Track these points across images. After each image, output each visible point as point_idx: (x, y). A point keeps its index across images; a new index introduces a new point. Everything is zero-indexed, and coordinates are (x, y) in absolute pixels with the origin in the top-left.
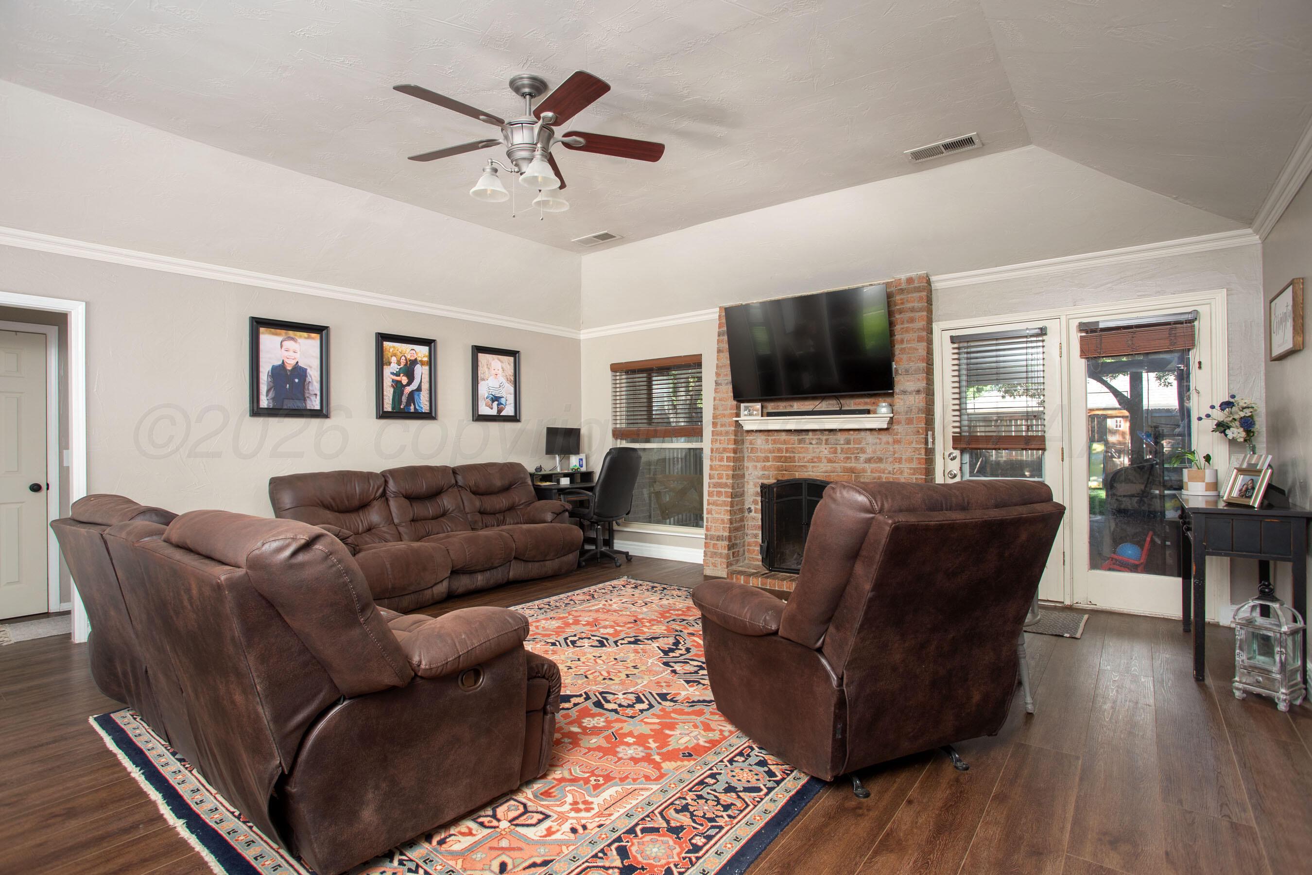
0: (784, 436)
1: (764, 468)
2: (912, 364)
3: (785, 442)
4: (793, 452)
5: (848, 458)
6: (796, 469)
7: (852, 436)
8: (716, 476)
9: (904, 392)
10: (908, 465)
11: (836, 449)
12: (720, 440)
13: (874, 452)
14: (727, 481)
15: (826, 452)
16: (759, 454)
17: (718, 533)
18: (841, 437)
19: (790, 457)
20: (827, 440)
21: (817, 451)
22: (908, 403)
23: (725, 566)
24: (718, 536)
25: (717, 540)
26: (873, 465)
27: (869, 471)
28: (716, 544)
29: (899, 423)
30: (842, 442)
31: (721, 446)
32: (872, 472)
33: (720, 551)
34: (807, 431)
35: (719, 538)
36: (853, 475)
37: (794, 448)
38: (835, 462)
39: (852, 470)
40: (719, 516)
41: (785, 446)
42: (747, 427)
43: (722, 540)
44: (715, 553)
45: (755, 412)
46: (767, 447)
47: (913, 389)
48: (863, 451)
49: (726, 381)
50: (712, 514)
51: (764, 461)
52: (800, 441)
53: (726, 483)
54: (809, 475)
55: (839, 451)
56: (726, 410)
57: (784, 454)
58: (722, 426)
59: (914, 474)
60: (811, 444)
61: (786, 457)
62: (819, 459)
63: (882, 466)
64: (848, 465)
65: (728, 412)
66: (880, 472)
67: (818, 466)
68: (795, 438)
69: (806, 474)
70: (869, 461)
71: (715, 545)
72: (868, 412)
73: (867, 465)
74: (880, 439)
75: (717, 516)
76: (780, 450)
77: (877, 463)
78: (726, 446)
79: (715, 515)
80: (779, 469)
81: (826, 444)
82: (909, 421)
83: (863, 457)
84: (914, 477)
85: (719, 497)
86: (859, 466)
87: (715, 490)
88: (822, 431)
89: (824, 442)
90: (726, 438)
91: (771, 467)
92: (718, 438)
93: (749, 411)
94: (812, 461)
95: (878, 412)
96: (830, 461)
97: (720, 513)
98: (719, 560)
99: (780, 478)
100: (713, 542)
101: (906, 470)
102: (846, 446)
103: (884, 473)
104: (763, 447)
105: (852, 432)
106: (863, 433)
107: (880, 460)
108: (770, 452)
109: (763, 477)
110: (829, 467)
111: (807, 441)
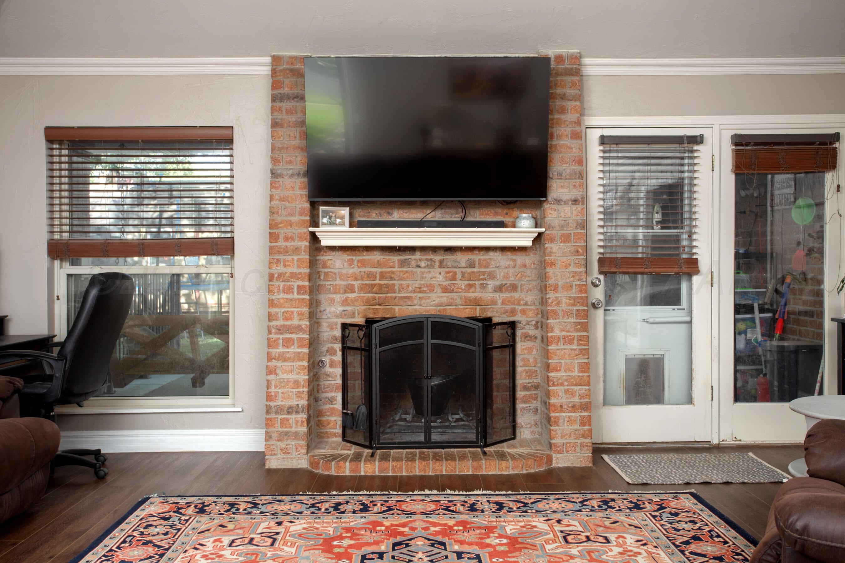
0: (376, 256)
1: (345, 302)
2: (565, 166)
3: (379, 264)
4: (392, 278)
5: (470, 286)
6: (396, 301)
7: (477, 257)
8: (280, 316)
9: (558, 201)
10: (565, 294)
11: (455, 274)
12: (285, 261)
13: (507, 277)
14: (301, 323)
15: (441, 278)
16: (338, 282)
17: (288, 403)
18: (462, 259)
19: (387, 286)
20: (441, 262)
21: (428, 276)
22: (562, 214)
23: (304, 451)
24: (291, 407)
25: (289, 413)
26: (505, 295)
27: (500, 302)
28: (287, 420)
29: (552, 240)
30: (463, 264)
31: (289, 270)
32: (503, 303)
33: (293, 429)
34: (412, 249)
35: (291, 410)
36: (478, 308)
37: (393, 272)
38: (452, 291)
39: (477, 302)
40: (290, 376)
41: (379, 270)
42: (325, 242)
43: (297, 412)
44: (286, 434)
45: (338, 221)
46: (351, 271)
47: (568, 197)
48: (492, 276)
49: (290, 172)
50: (276, 374)
51: (346, 292)
52: (402, 263)
53: (299, 326)
54: (416, 310)
55: (459, 276)
56: (292, 215)
57: (377, 282)
58: (287, 239)
59: (574, 305)
60: (419, 266)
61: (380, 286)
62: (431, 288)
63: (516, 295)
64: (471, 295)
65: (295, 219)
66: (513, 303)
67: (429, 297)
68: (395, 258)
69: (410, 308)
70: (499, 289)
71: (283, 422)
72: (500, 224)
73: (497, 295)
74: (514, 261)
75: (285, 376)
76: (371, 276)
77: (510, 291)
78: (295, 270)
79: (281, 376)
80: (369, 303)
81: (440, 267)
82: (566, 238)
83: (491, 284)
84: (575, 308)
85: (288, 347)
86: (488, 295)
87: (281, 336)
88: (435, 249)
89: (437, 264)
90: (296, 258)
91: (356, 300)
92: (282, 257)
93: (330, 218)
94: (419, 290)
95: (519, 225)
96: (445, 290)
97: (291, 372)
98: (292, 443)
99: (371, 316)
100: (280, 417)
101: (565, 300)
102: (469, 270)
103: (519, 304)
104: (344, 271)
105: (476, 252)
106: (491, 254)
107: (514, 288)
108: (356, 279)
109: (344, 314)
110: (445, 298)
111: (413, 263)
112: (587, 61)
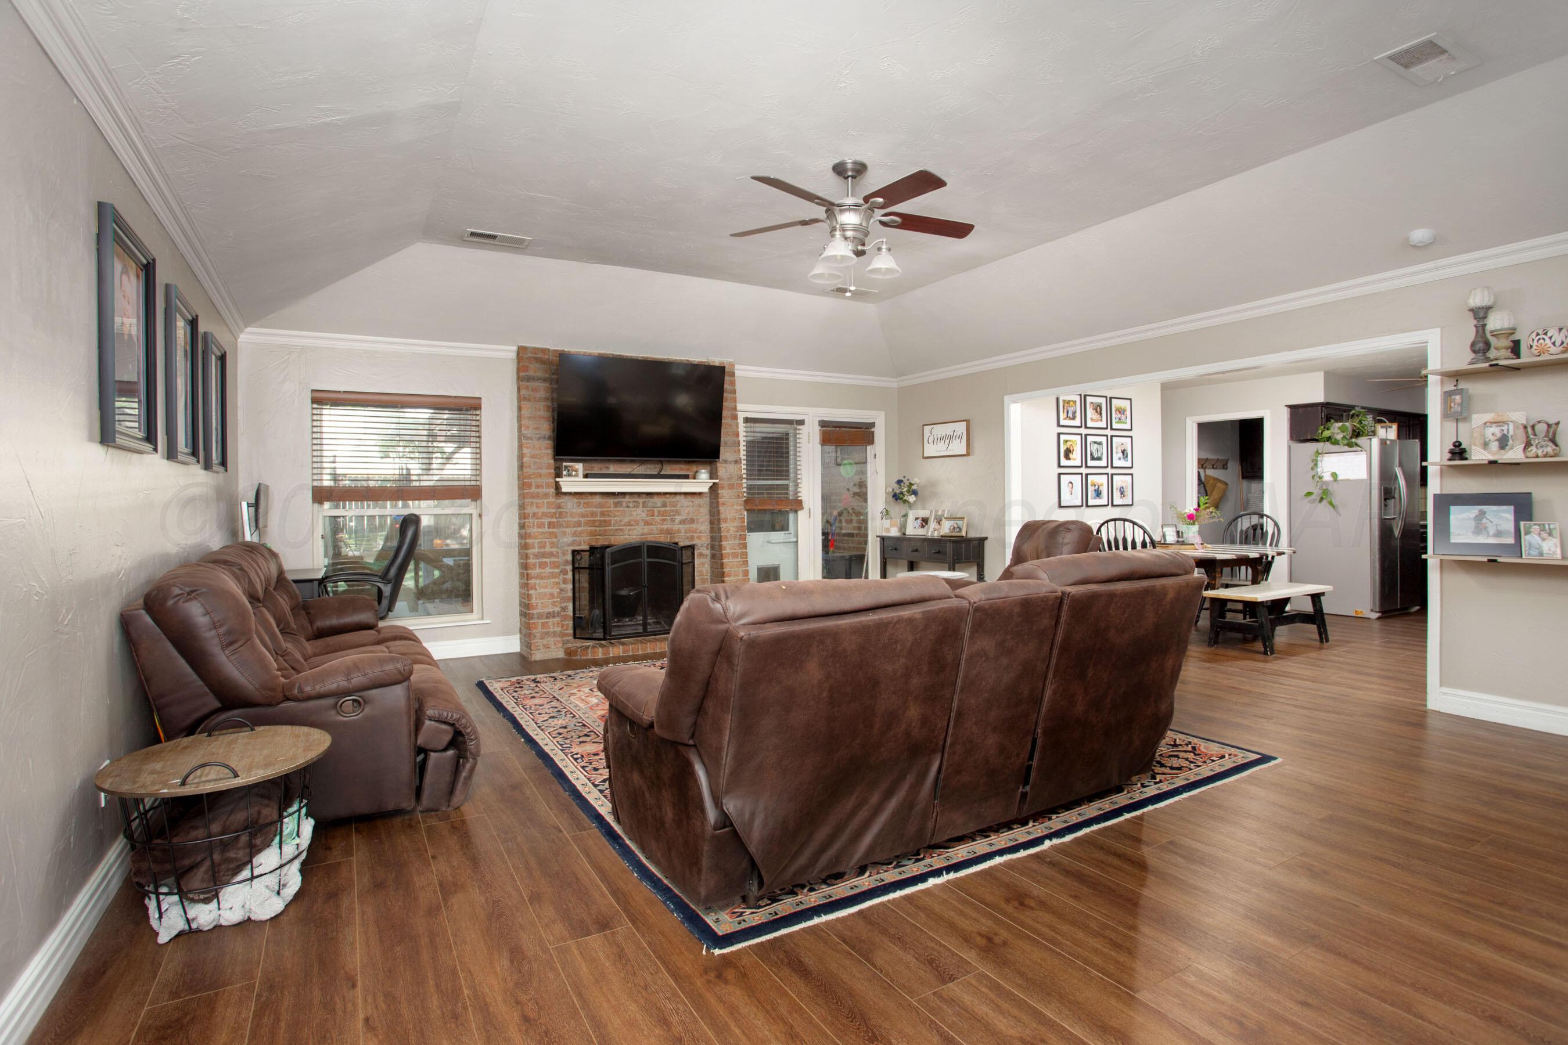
0: (598, 500)
1: (575, 534)
2: (729, 438)
3: (601, 505)
4: (609, 516)
5: (664, 520)
6: (612, 532)
7: (669, 500)
8: (536, 545)
9: (726, 461)
10: (732, 524)
11: (653, 511)
12: (537, 504)
13: (688, 513)
14: (552, 550)
15: (644, 515)
16: (569, 519)
17: (547, 610)
18: (658, 501)
19: (605, 521)
20: (644, 503)
21: (635, 513)
22: (728, 471)
23: (561, 645)
24: (549, 613)
25: (547, 618)
26: (687, 526)
27: (683, 531)
28: (547, 623)
29: (723, 488)
30: (659, 505)
31: (540, 511)
32: (686, 532)
33: (551, 630)
34: (624, 494)
35: (549, 615)
36: (669, 536)
37: (610, 511)
38: (651, 524)
39: (669, 532)
40: (547, 590)
41: (599, 510)
42: (564, 490)
43: (554, 617)
44: (547, 633)
45: (574, 473)
46: (580, 510)
47: (732, 459)
48: (678, 513)
49: (538, 436)
50: (536, 589)
51: (575, 526)
52: (616, 505)
53: (551, 552)
54: (625, 539)
55: (656, 513)
56: (541, 468)
57: (598, 518)
58: (538, 487)
59: (737, 531)
60: (628, 507)
61: (601, 521)
62: (637, 523)
63: (694, 526)
64: (665, 527)
65: (544, 471)
66: (693, 532)
67: (635, 529)
68: (611, 501)
69: (622, 537)
70: (682, 522)
71: (544, 625)
72: (686, 477)
73: (682, 526)
74: (693, 502)
75: (543, 590)
76: (593, 514)
77: (690, 523)
78: (545, 510)
79: (539, 591)
80: (592, 534)
81: (643, 507)
82: (731, 487)
83: (678, 518)
84: (738, 534)
85: (543, 569)
86: (676, 527)
87: (537, 561)
88: (639, 494)
89: (641, 505)
90: (545, 501)
91: (582, 532)
92: (535, 501)
93: (568, 471)
94: (629, 524)
95: (700, 477)
96: (647, 523)
97: (546, 587)
98: (551, 640)
99: (593, 544)
100: (541, 621)
102: (663, 509)
103: (696, 532)
104: (574, 511)
105: (668, 496)
106: (678, 497)
107: (692, 521)
108: (582, 517)
109: (573, 543)
110: (646, 529)
111: (624, 504)
112: (737, 367)
